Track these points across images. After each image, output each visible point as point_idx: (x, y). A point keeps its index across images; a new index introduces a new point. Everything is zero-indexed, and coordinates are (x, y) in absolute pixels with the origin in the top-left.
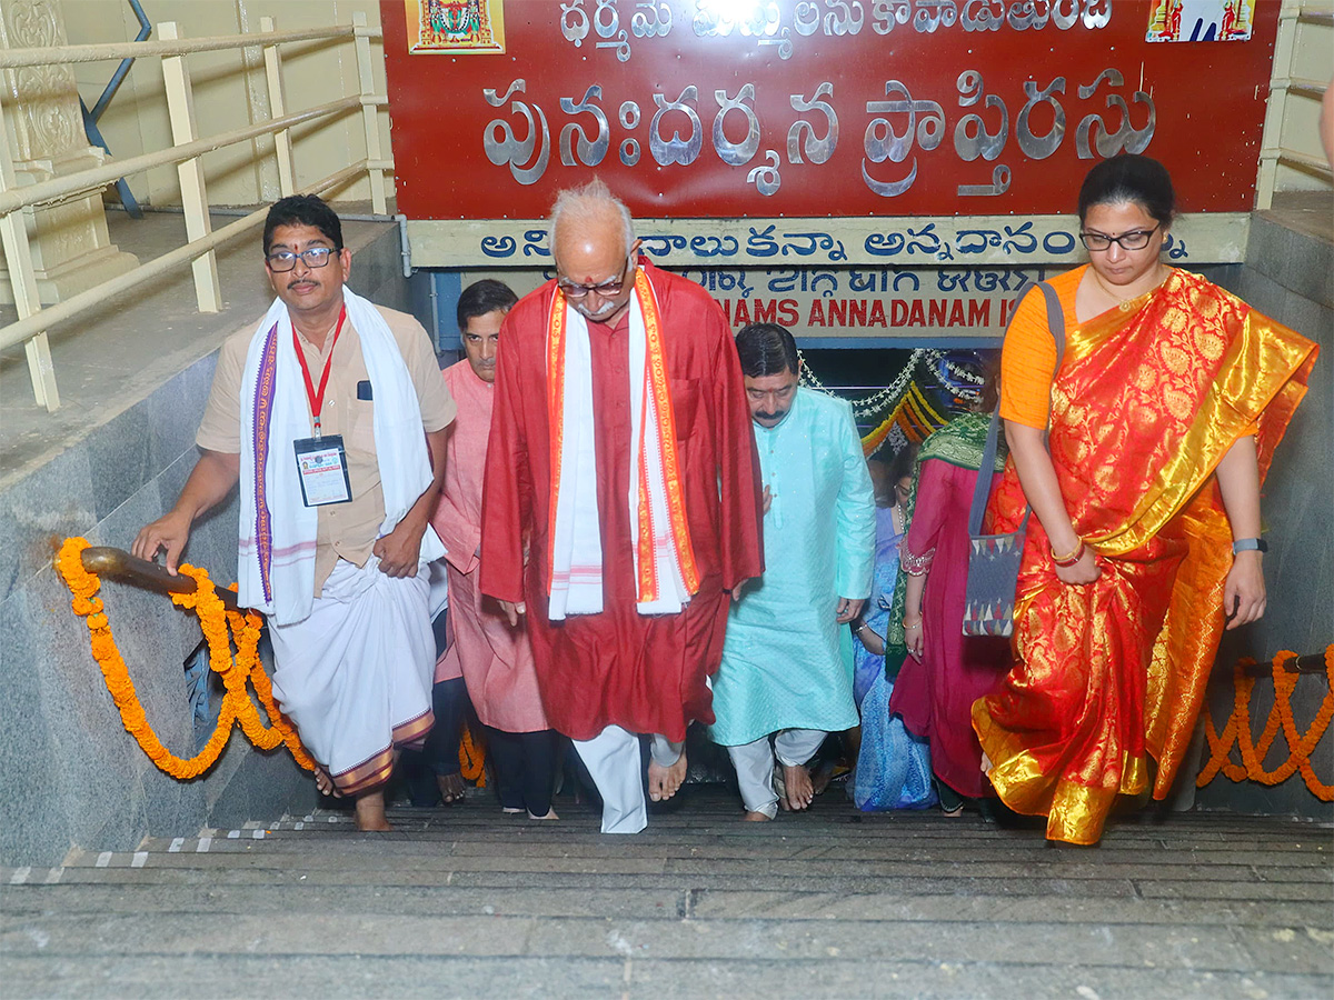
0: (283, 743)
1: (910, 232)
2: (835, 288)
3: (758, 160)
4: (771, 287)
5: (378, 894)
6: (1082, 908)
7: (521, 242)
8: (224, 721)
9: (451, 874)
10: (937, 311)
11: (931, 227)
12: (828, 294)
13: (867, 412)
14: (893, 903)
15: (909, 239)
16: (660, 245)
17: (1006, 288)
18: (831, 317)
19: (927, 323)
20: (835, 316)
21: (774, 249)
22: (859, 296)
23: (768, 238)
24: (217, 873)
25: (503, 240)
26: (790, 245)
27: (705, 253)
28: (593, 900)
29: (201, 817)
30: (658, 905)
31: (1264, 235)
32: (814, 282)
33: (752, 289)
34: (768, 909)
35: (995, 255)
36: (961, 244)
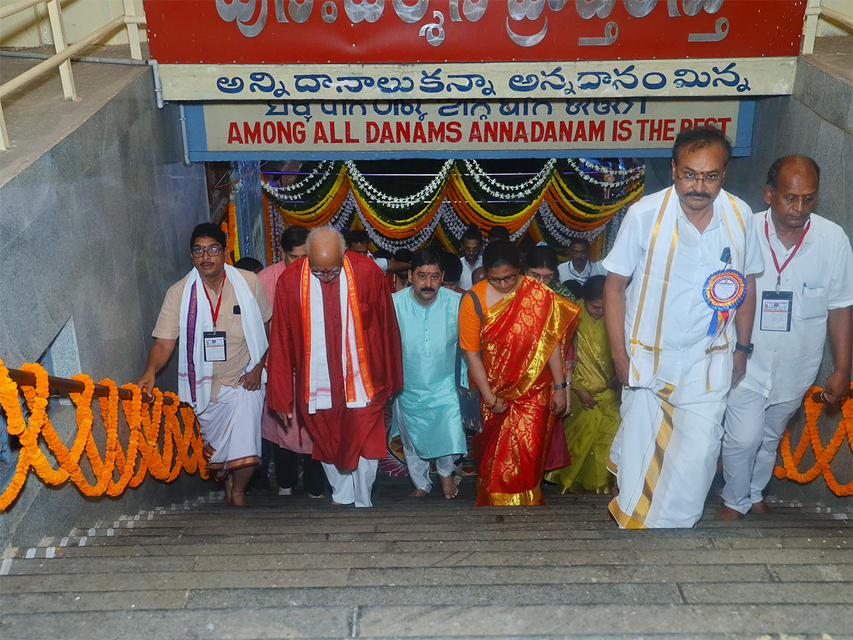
0: (69, 478)
1: (543, 73)
2: (489, 113)
3: (427, 18)
4: (441, 112)
5: (129, 618)
6: (634, 613)
7: (248, 82)
8: (21, 467)
9: (188, 591)
10: (566, 130)
11: (558, 69)
12: (484, 117)
13: (521, 194)
14: (501, 612)
15: (542, 79)
16: (354, 84)
17: (617, 112)
18: (486, 136)
19: (558, 139)
20: (489, 134)
21: (441, 87)
22: (507, 119)
23: (436, 78)
24: (12, 598)
25: (234, 80)
26: (453, 84)
27: (388, 90)
28: (287, 616)
29: (5, 539)
30: (334, 619)
31: (806, 75)
32: (473, 109)
33: (426, 114)
34: (412, 620)
35: (607, 91)
36: (581, 82)
